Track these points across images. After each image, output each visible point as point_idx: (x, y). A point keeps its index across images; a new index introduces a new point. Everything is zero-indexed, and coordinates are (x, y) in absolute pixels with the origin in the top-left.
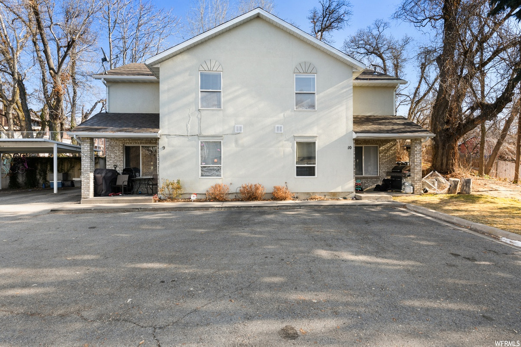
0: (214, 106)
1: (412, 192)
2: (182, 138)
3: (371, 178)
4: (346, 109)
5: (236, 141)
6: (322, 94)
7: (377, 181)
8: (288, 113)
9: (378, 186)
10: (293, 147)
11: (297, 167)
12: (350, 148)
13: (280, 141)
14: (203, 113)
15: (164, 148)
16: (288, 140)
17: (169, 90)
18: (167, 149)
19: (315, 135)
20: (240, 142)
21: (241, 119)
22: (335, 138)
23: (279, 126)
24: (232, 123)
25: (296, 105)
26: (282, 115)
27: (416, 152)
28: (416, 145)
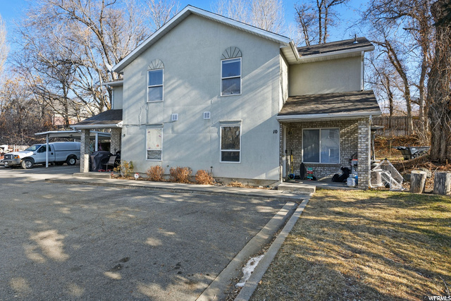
0: (157, 98)
1: (354, 185)
2: (136, 127)
3: (329, 166)
4: (272, 89)
5: (173, 129)
6: (246, 77)
7: (337, 170)
8: (215, 99)
9: (336, 176)
10: (218, 132)
11: (222, 152)
12: (275, 132)
13: (207, 127)
14: (151, 105)
15: (124, 135)
16: (214, 126)
17: (129, 88)
18: (127, 137)
19: (239, 120)
20: (175, 129)
21: (177, 108)
22: (260, 122)
23: (207, 112)
24: (170, 112)
25: (223, 91)
26: (209, 102)
27: (360, 136)
28: (360, 127)
